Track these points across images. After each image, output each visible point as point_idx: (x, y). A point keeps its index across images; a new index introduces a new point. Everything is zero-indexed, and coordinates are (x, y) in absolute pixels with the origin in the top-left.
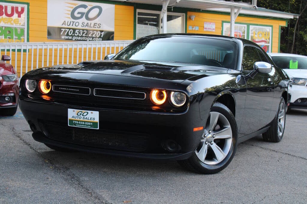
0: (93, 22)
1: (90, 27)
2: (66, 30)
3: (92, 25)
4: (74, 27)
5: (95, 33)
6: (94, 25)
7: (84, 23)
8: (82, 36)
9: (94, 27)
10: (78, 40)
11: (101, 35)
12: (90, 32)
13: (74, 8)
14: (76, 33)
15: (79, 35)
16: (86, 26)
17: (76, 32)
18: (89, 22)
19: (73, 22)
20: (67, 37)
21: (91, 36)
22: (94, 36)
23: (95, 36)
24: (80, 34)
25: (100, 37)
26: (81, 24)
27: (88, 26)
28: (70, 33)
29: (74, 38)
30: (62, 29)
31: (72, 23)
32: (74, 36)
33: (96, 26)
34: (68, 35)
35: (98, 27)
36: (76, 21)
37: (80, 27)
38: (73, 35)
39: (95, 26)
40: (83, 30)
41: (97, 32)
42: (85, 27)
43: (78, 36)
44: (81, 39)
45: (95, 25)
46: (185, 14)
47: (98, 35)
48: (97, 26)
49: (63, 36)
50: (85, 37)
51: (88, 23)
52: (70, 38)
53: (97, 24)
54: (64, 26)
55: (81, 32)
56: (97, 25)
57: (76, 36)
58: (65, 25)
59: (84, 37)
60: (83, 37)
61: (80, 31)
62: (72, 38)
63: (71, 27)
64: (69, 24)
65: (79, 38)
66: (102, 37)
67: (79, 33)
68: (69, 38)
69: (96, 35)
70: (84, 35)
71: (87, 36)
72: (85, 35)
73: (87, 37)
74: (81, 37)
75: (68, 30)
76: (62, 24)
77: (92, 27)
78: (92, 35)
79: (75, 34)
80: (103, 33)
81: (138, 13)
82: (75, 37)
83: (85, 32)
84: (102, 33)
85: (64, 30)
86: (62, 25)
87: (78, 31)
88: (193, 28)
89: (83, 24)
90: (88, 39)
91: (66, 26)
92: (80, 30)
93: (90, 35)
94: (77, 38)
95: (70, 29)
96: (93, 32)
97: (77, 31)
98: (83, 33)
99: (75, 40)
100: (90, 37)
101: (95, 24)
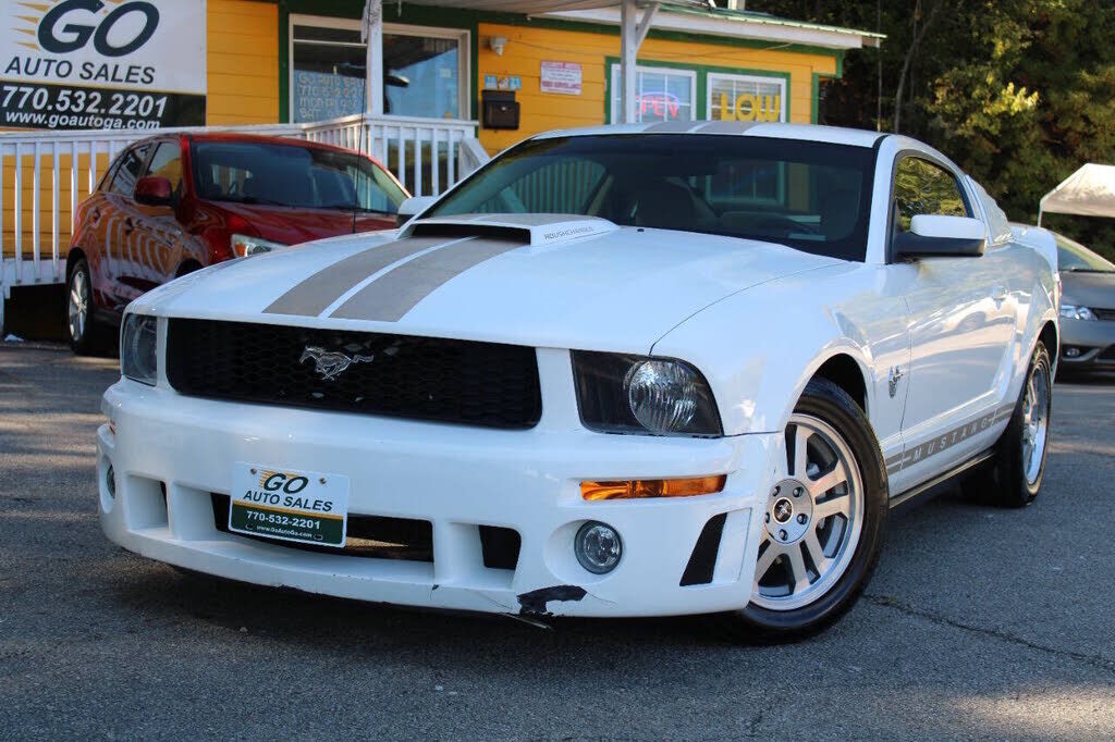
0: (124, 62)
1: (113, 79)
2: (22, 89)
3: (122, 74)
4: (53, 79)
5: (133, 100)
6: (129, 73)
7: (92, 65)
8: (84, 114)
9: (127, 80)
10: (68, 127)
11: (156, 108)
12: (114, 97)
13: (49, 10)
14: (63, 103)
15: (73, 108)
16: (99, 74)
17: (61, 98)
18: (111, 61)
19: (50, 62)
20: (26, 118)
21: (119, 112)
22: (128, 112)
23: (134, 113)
24: (77, 106)
25: (153, 116)
26: (78, 70)
27: (106, 76)
28: (39, 102)
29: (54, 119)
30: (6, 88)
31: (43, 65)
32: (55, 111)
33: (137, 74)
34: (28, 108)
35: (143, 80)
36: (59, 57)
37: (74, 79)
38: (50, 108)
39: (132, 78)
40: (88, 90)
41: (140, 99)
42: (95, 78)
43: (69, 113)
44: (80, 124)
45: (134, 71)
46: (469, 32)
47: (145, 110)
48: (142, 75)
49: (13, 114)
50: (95, 115)
51: (105, 66)
52: (40, 119)
53: (139, 68)
54: (13, 76)
55: (80, 97)
56: (141, 72)
57: (61, 114)
58: (19, 72)
59: (92, 118)
60: (89, 115)
61: (76, 95)
62: (47, 119)
63: (39, 78)
64: (31, 69)
65: (74, 121)
66: (160, 114)
67: (74, 101)
68: (35, 121)
69: (136, 109)
70: (90, 109)
71: (103, 111)
72: (96, 111)
73: (105, 116)
74: (78, 115)
75: (29, 91)
76: (6, 68)
77: (121, 81)
78: (123, 108)
79: (58, 106)
80: (162, 102)
81: (296, 27)
82: (57, 117)
83: (95, 98)
84: (157, 103)
85: (13, 89)
86: (7, 72)
87: (69, 92)
88: (499, 82)
89: (88, 67)
90: (108, 122)
91: (23, 77)
92: (74, 89)
93: (114, 110)
94: (64, 120)
95: (36, 86)
96: (125, 97)
97: (63, 92)
98: (88, 102)
99: (59, 127)
100: (115, 117)
101: (131, 68)
